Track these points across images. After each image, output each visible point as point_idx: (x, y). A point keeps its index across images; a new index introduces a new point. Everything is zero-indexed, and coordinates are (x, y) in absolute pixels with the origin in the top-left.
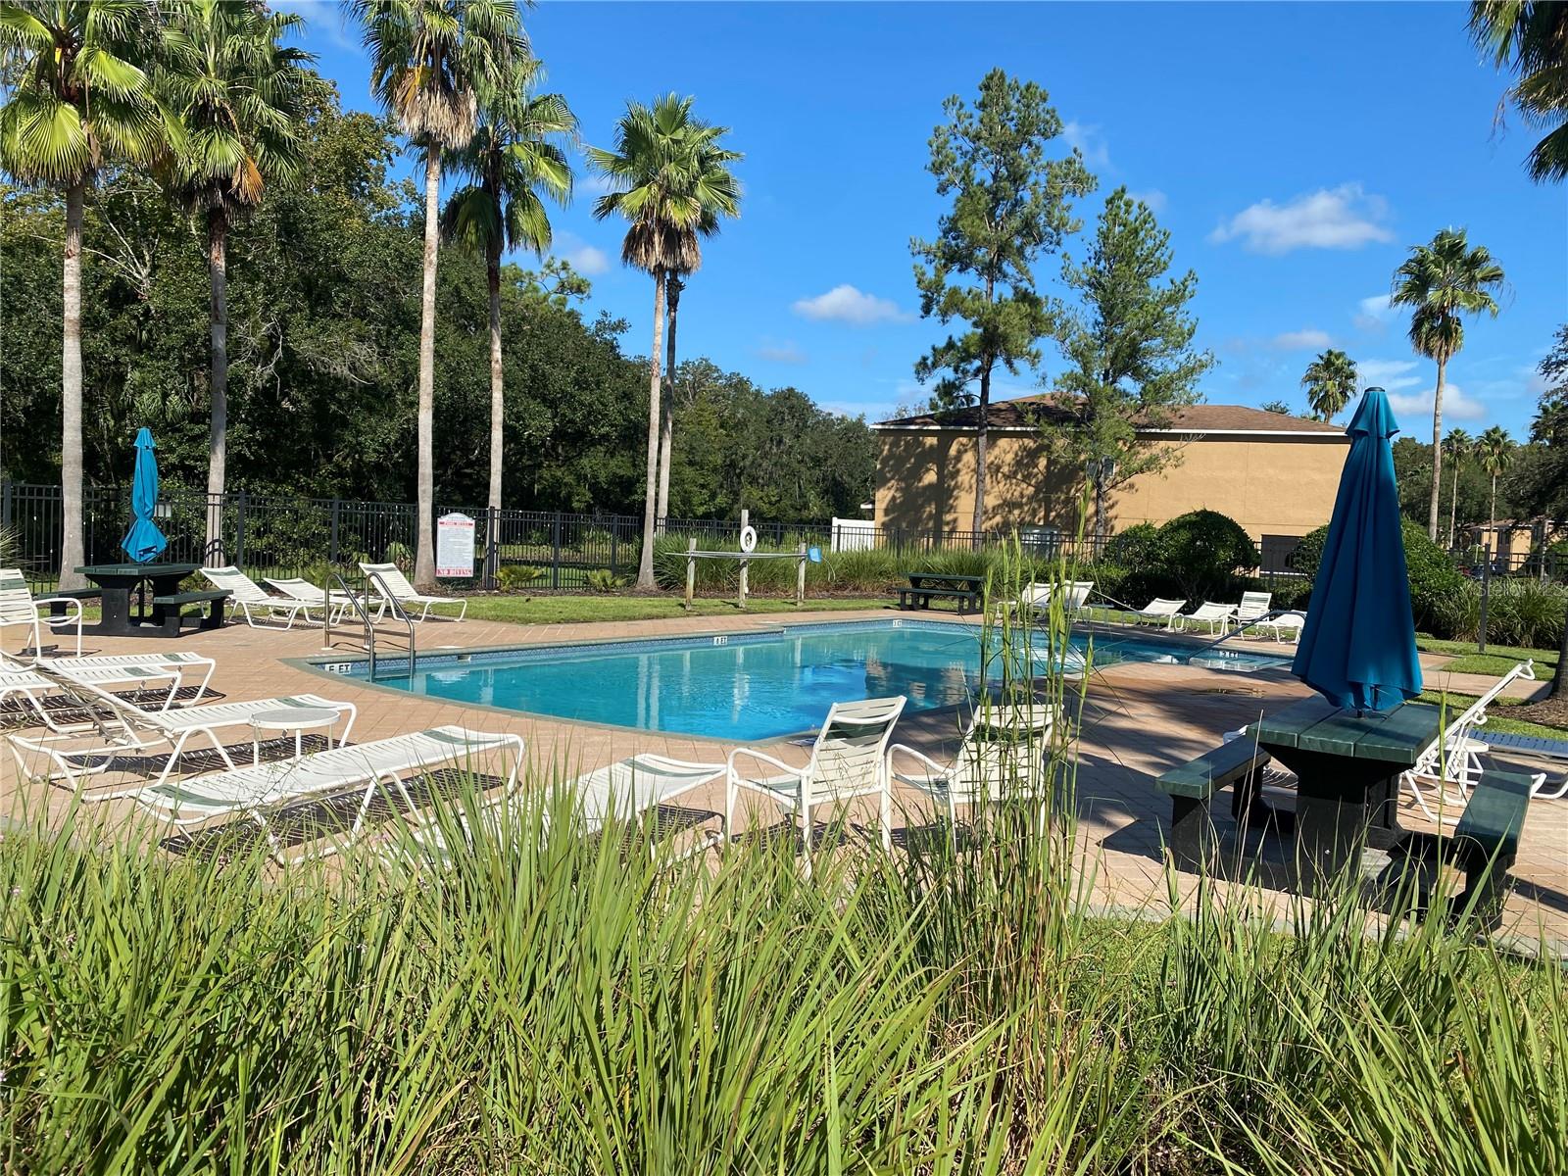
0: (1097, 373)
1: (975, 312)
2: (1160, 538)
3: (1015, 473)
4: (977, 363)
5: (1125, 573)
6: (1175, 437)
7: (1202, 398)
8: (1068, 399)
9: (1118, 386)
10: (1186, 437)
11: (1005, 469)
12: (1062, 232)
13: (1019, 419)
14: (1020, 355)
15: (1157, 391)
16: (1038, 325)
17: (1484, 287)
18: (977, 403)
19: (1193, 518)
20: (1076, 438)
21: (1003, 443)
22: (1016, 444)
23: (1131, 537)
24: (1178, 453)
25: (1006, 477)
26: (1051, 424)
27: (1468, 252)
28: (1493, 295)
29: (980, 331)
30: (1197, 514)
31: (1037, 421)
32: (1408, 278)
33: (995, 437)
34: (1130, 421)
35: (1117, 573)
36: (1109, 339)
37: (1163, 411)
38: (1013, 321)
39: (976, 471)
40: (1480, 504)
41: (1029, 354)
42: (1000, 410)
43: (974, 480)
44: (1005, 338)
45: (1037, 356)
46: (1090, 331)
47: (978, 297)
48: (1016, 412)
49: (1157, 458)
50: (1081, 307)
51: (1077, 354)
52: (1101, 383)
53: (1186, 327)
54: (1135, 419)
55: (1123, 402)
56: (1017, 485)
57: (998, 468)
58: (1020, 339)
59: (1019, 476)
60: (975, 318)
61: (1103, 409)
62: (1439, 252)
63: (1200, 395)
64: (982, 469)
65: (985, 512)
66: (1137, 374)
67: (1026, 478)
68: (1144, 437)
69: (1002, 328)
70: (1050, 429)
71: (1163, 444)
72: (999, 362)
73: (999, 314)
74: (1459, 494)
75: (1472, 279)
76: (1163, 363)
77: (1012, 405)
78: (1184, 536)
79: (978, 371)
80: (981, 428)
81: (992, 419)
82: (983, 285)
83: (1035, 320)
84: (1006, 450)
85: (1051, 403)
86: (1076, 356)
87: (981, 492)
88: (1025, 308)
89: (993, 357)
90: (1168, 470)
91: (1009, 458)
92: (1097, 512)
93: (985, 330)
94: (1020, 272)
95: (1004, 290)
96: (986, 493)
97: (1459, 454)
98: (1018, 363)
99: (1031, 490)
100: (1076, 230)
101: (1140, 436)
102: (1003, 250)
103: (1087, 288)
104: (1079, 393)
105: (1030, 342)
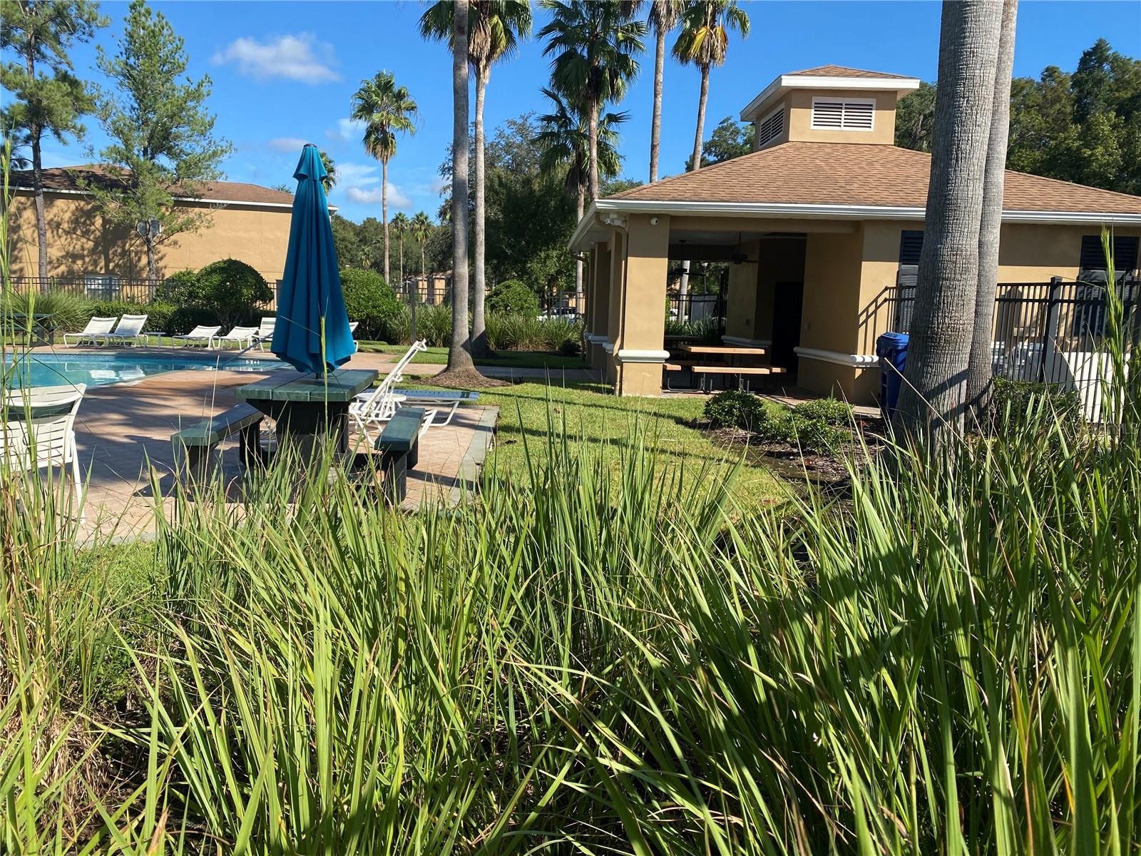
0: (137, 149)
1: (17, 85)
2: (198, 281)
3: (74, 230)
4: (26, 132)
5: (174, 308)
6: (206, 205)
7: (224, 176)
8: (115, 169)
9: (156, 161)
10: (214, 205)
11: (65, 226)
12: (93, 25)
13: (73, 184)
14: (66, 128)
15: (188, 168)
16: (81, 104)
17: (406, 114)
18: (30, 167)
19: (222, 265)
20: (124, 201)
21: (60, 203)
22: (73, 205)
23: (177, 281)
24: (208, 217)
25: (67, 233)
26: (100, 189)
27: (396, 89)
28: (412, 120)
29: (25, 102)
30: (225, 262)
31: (88, 185)
32: (361, 102)
33: (51, 197)
34: (169, 190)
35: (168, 309)
36: (145, 123)
37: (194, 183)
38: (55, 97)
39: (37, 226)
40: (417, 263)
41: (74, 127)
42: (54, 175)
43: (36, 235)
44: (50, 112)
45: (82, 130)
46: (127, 114)
47: (19, 72)
48: (69, 177)
49: (193, 220)
50: (117, 93)
51: (118, 132)
52: (142, 159)
53: (207, 119)
54: (173, 189)
55: (163, 175)
56: (78, 239)
57: (58, 225)
58: (64, 112)
59: (79, 232)
60: (19, 91)
61: (146, 180)
62: (379, 86)
63: (222, 173)
64: (42, 225)
65: (50, 262)
66: (170, 153)
67: (86, 234)
68: (180, 204)
69: (45, 103)
70: (100, 194)
71: (197, 210)
72: (47, 132)
73: (42, 89)
74: (404, 256)
75: (399, 108)
76: (191, 146)
77: (65, 171)
78: (216, 278)
79: (27, 140)
80: (37, 188)
81: (47, 182)
82: (23, 62)
83: (77, 99)
84: (63, 209)
85: (99, 172)
86: (118, 135)
87: (43, 245)
88: (66, 87)
89: (40, 127)
90: (202, 230)
91: (67, 216)
92: (149, 263)
93: (30, 102)
94: (58, 55)
95: (45, 70)
96: (49, 245)
97: (402, 230)
98: (66, 135)
99: (91, 244)
100: (105, 25)
101: (177, 203)
102: (39, 33)
103: (121, 78)
104: (123, 164)
105: (74, 117)
